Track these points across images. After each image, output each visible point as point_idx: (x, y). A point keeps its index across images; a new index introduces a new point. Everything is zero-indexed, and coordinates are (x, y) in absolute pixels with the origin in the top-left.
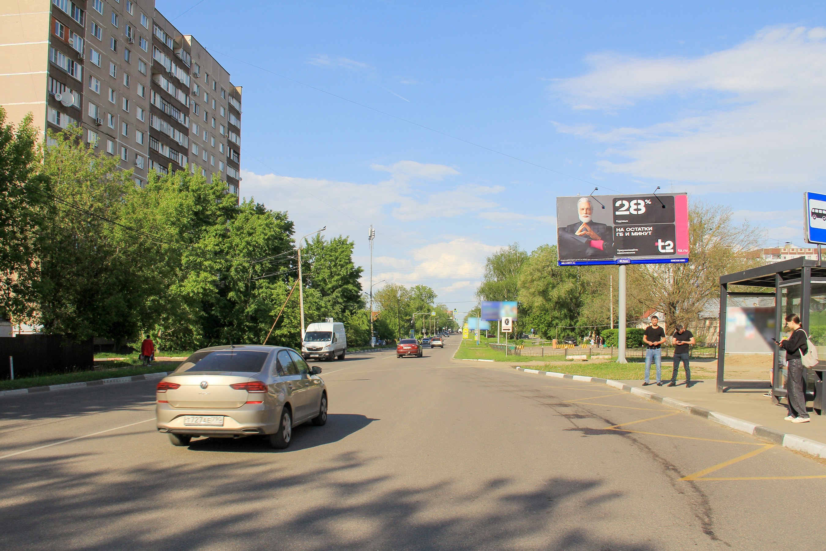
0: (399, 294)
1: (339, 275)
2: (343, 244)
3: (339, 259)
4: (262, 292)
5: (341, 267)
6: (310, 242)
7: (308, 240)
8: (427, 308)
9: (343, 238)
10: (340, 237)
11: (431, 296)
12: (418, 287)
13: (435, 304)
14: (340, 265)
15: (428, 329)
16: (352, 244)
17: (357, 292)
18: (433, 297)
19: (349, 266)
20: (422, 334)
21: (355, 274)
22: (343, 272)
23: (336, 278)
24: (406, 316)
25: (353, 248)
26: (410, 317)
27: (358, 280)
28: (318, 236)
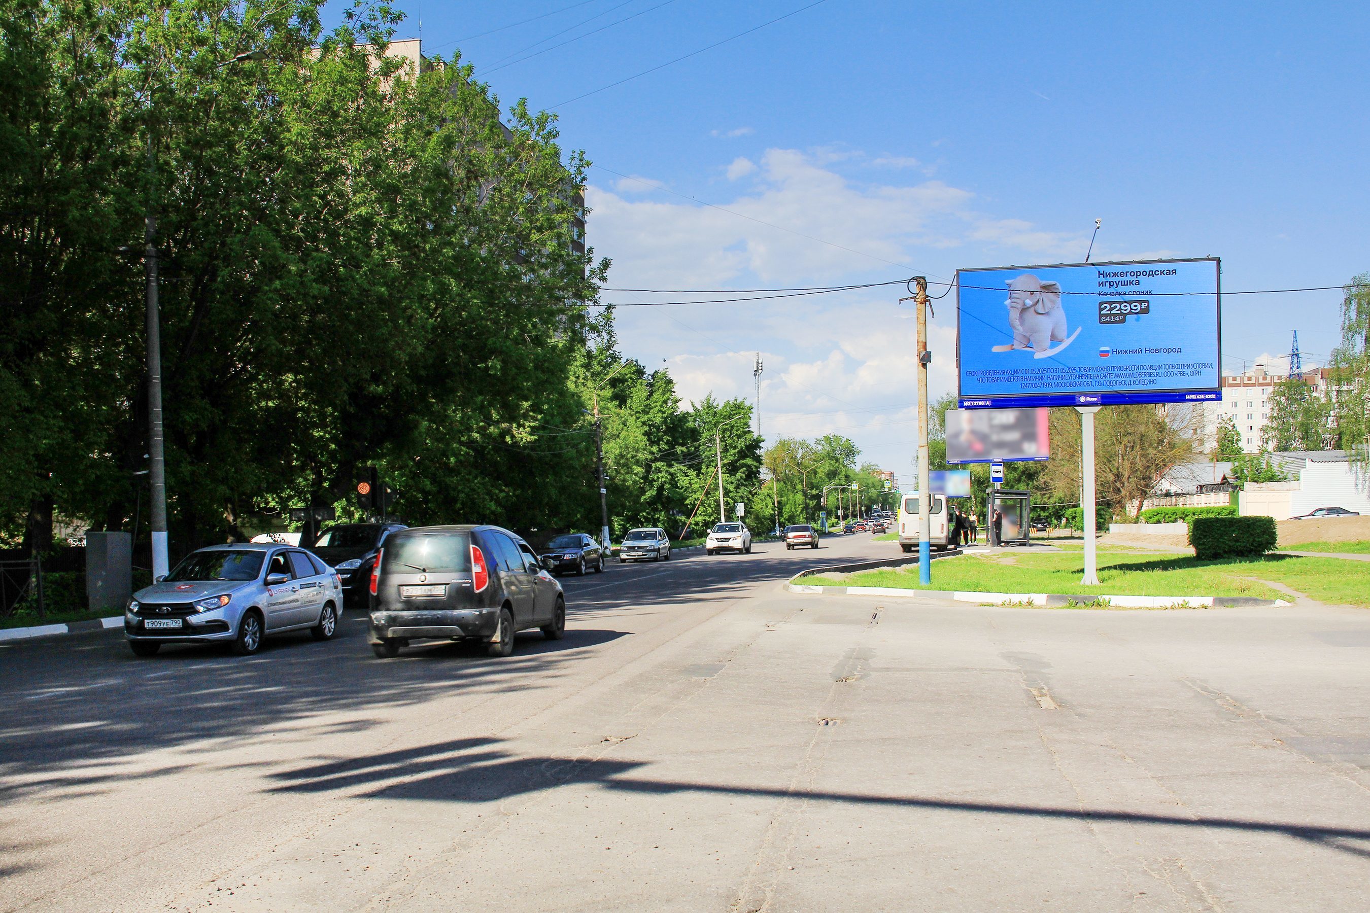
0: (800, 454)
1: (735, 448)
2: (739, 408)
3: (735, 428)
4: (662, 477)
5: (738, 438)
6: (699, 407)
7: (695, 405)
8: (844, 473)
9: (739, 400)
10: (736, 400)
11: (850, 452)
12: (827, 439)
13: (858, 465)
14: (736, 435)
15: (846, 509)
16: (750, 409)
17: (757, 467)
18: (853, 454)
19: (748, 436)
20: (838, 517)
21: (756, 444)
22: (741, 444)
23: (733, 451)
24: (812, 489)
25: (751, 413)
26: (817, 492)
27: (757, 452)
28: (708, 399)
